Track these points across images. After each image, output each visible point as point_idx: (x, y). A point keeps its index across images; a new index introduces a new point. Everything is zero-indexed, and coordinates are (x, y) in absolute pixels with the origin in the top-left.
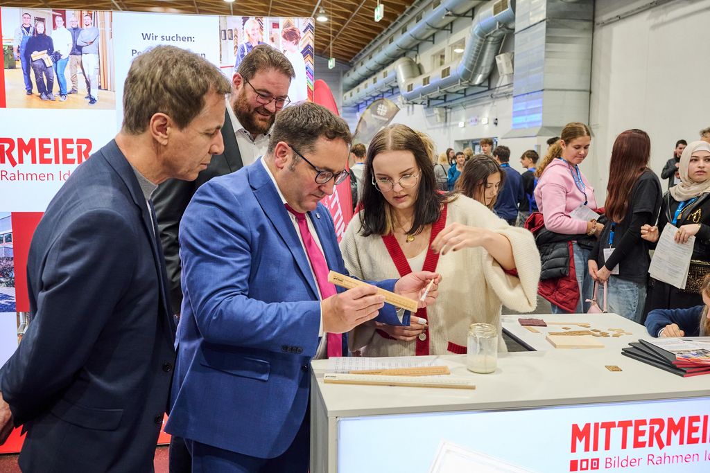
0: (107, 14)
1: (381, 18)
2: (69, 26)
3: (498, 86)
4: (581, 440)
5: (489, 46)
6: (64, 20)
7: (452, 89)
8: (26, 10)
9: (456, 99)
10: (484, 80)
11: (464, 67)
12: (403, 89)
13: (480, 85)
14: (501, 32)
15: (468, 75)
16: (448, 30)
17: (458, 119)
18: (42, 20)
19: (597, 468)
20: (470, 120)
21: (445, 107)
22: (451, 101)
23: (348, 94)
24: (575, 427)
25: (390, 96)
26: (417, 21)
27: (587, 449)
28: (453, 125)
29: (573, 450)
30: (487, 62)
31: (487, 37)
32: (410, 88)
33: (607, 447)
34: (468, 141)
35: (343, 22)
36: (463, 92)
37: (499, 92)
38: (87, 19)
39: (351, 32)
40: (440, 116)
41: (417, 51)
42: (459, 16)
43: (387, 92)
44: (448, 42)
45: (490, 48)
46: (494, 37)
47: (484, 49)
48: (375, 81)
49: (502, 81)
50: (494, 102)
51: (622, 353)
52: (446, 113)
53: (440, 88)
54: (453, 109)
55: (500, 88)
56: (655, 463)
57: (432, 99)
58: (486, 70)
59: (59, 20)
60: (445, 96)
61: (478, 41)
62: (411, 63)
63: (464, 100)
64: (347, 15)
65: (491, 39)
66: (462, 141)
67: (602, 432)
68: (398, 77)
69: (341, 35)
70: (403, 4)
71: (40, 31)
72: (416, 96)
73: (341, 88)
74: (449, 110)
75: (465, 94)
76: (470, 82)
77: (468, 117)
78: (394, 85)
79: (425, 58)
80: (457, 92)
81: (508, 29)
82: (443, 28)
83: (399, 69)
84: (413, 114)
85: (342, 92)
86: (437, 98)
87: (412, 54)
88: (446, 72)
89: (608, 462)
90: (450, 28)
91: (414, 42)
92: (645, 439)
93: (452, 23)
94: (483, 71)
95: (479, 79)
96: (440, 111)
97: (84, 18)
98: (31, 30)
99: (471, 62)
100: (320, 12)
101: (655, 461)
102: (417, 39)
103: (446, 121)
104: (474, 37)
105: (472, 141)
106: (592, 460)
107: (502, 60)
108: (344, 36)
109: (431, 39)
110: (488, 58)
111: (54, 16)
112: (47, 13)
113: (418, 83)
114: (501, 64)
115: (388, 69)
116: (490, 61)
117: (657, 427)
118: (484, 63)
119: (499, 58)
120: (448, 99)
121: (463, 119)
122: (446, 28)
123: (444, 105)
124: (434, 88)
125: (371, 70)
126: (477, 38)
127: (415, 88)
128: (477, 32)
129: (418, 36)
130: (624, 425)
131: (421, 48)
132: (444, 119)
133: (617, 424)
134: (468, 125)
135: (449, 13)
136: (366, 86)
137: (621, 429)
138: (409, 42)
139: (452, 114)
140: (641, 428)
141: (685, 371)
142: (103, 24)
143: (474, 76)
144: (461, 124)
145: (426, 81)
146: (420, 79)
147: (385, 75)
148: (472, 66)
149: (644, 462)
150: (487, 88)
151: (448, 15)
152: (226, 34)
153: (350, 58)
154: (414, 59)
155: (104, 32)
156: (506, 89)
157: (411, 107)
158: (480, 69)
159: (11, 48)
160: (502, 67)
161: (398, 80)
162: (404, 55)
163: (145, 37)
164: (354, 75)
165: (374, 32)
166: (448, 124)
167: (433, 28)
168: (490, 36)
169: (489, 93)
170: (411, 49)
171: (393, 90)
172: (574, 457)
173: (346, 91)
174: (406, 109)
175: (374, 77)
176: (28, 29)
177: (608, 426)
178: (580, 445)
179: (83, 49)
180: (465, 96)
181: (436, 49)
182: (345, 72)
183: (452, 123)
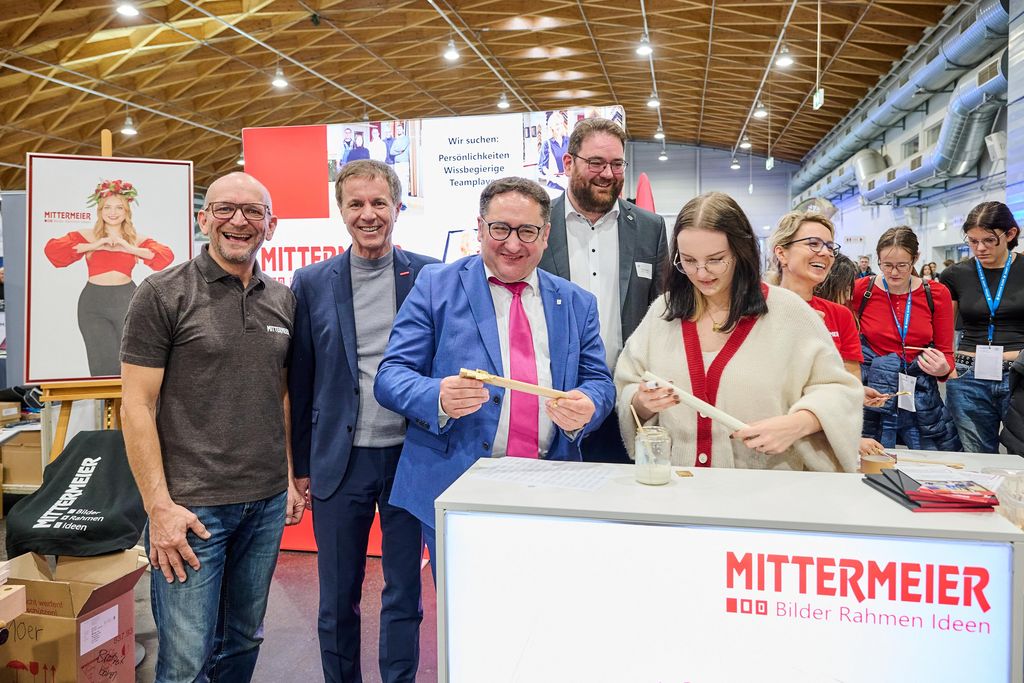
0: (417, 122)
1: (820, 105)
2: (383, 137)
3: (990, 174)
4: (739, 573)
5: (975, 126)
6: (380, 131)
7: (924, 183)
8: (347, 126)
9: (934, 195)
10: (971, 169)
11: (941, 155)
12: (863, 189)
13: (964, 175)
14: (991, 106)
15: (947, 164)
16: (922, 111)
17: (937, 220)
18: (360, 133)
19: (765, 613)
20: (952, 221)
21: (918, 206)
22: (927, 198)
23: (798, 198)
24: (731, 556)
25: (848, 198)
26: (880, 104)
27: (749, 586)
28: (931, 228)
29: (730, 584)
30: (973, 145)
31: (971, 114)
32: (871, 185)
33: (778, 588)
34: (952, 247)
35: (789, 115)
36: (943, 185)
37: (993, 182)
38: (399, 129)
39: (799, 125)
40: (913, 217)
41: (884, 140)
42: (935, 92)
43: (846, 192)
44: (923, 125)
45: (976, 128)
46: (983, 113)
47: (968, 129)
48: (829, 181)
49: (996, 167)
50: (985, 196)
51: (863, 480)
52: (921, 213)
53: (910, 183)
54: (930, 208)
55: (995, 177)
56: (852, 619)
57: (901, 197)
58: (972, 156)
59: (375, 131)
60: (919, 192)
61: (959, 120)
62: (875, 155)
63: (945, 195)
64: (794, 107)
65: (978, 116)
66: (944, 247)
67: (770, 567)
68: (857, 173)
69: (788, 131)
70: (864, 86)
71: (359, 144)
72: (879, 194)
73: (790, 192)
74: (924, 210)
75: (945, 188)
76: (948, 172)
77: (950, 217)
78: (853, 183)
79: (894, 148)
80: (934, 187)
81: (1000, 100)
82: (916, 110)
83: (859, 165)
84: (878, 216)
85: (790, 197)
86: (908, 196)
87: (876, 145)
88: (916, 163)
89: (781, 608)
90: (924, 108)
91: (877, 129)
92: (834, 584)
93: (927, 102)
94: (968, 157)
95: (962, 168)
96: (911, 211)
97: (397, 128)
98: (352, 144)
99: (949, 148)
100: (759, 106)
101: (851, 616)
102: (881, 126)
103: (921, 223)
104: (954, 115)
105: (958, 246)
106: (758, 602)
107: (993, 141)
108: (792, 131)
109: (901, 124)
110: (974, 141)
111: (371, 129)
112: (364, 127)
113: (881, 180)
114: (992, 146)
115: (845, 165)
116: (978, 144)
117: (851, 572)
118: (969, 147)
119: (991, 139)
120: (923, 196)
121: (944, 220)
122: (920, 109)
123: (918, 204)
124: (902, 184)
125: (825, 169)
126: (957, 116)
127: (878, 186)
128: (956, 109)
129: (881, 123)
130: (803, 562)
131: (887, 136)
132: (918, 221)
133: (790, 559)
134: (949, 228)
135: (921, 90)
136: (818, 188)
137: (797, 567)
138: (872, 131)
139: (929, 215)
140: (827, 569)
141: (919, 505)
142: (414, 133)
143: (955, 165)
144: (942, 226)
145: (891, 176)
146: (884, 174)
147: (841, 173)
148: (952, 152)
149: (835, 615)
150: (976, 179)
151: (919, 93)
152: (530, 132)
153: (802, 157)
154: (880, 151)
155: (414, 140)
156: (1002, 178)
157: (875, 208)
158: (963, 155)
159: (335, 162)
160: (994, 149)
161: (857, 176)
162: (867, 146)
163: (452, 141)
164: (805, 176)
165: (829, 123)
166: (923, 227)
167: (901, 110)
168: (975, 112)
169: (978, 185)
170: (875, 139)
171: (853, 190)
172: (732, 593)
173: (795, 195)
174: (869, 212)
175: (828, 176)
176: (349, 143)
177: (779, 560)
178: (740, 579)
179: (396, 158)
180: (946, 190)
181: (908, 135)
182: (794, 174)
183: (929, 226)
